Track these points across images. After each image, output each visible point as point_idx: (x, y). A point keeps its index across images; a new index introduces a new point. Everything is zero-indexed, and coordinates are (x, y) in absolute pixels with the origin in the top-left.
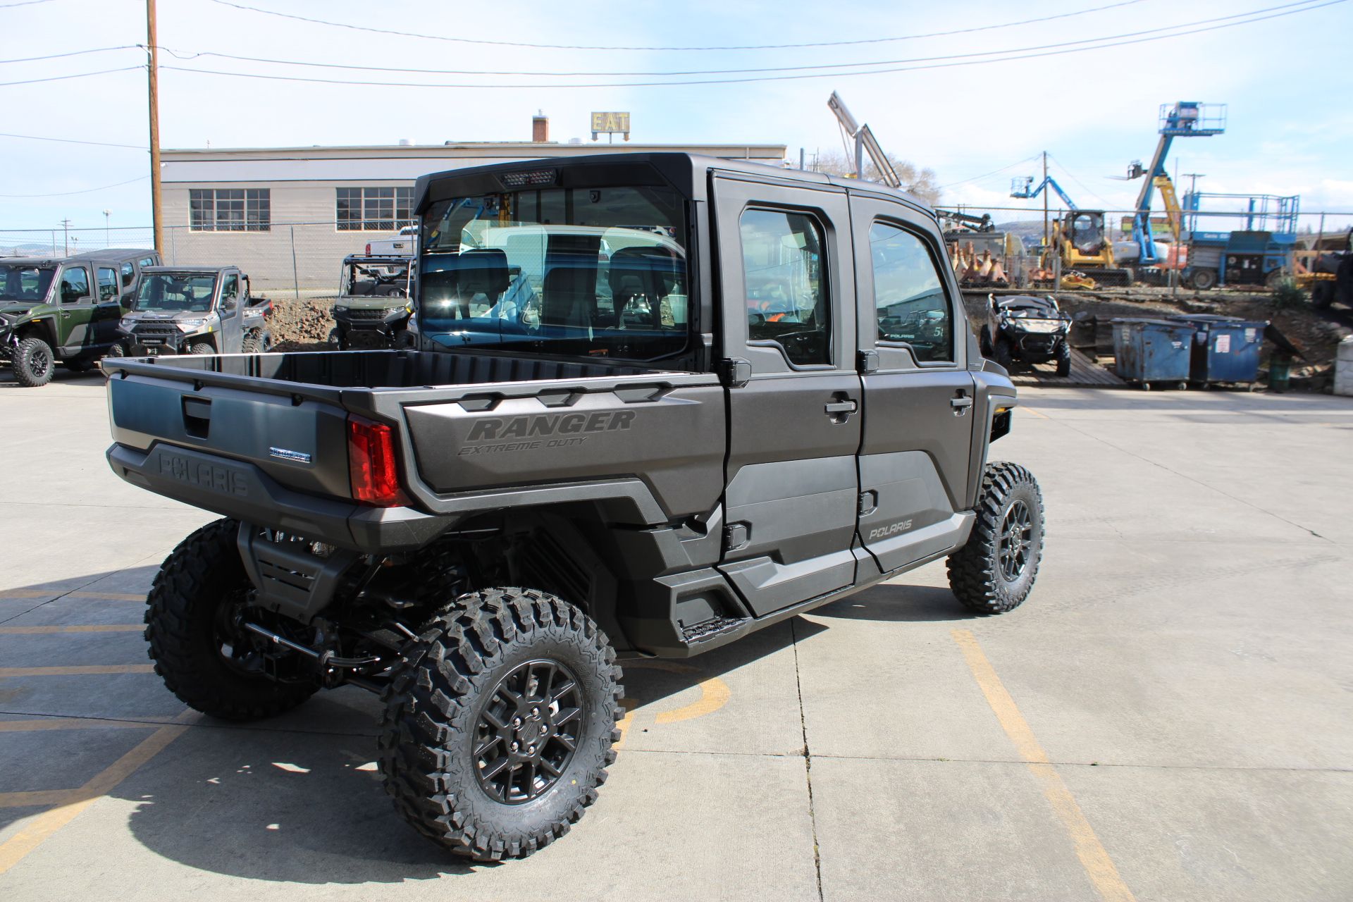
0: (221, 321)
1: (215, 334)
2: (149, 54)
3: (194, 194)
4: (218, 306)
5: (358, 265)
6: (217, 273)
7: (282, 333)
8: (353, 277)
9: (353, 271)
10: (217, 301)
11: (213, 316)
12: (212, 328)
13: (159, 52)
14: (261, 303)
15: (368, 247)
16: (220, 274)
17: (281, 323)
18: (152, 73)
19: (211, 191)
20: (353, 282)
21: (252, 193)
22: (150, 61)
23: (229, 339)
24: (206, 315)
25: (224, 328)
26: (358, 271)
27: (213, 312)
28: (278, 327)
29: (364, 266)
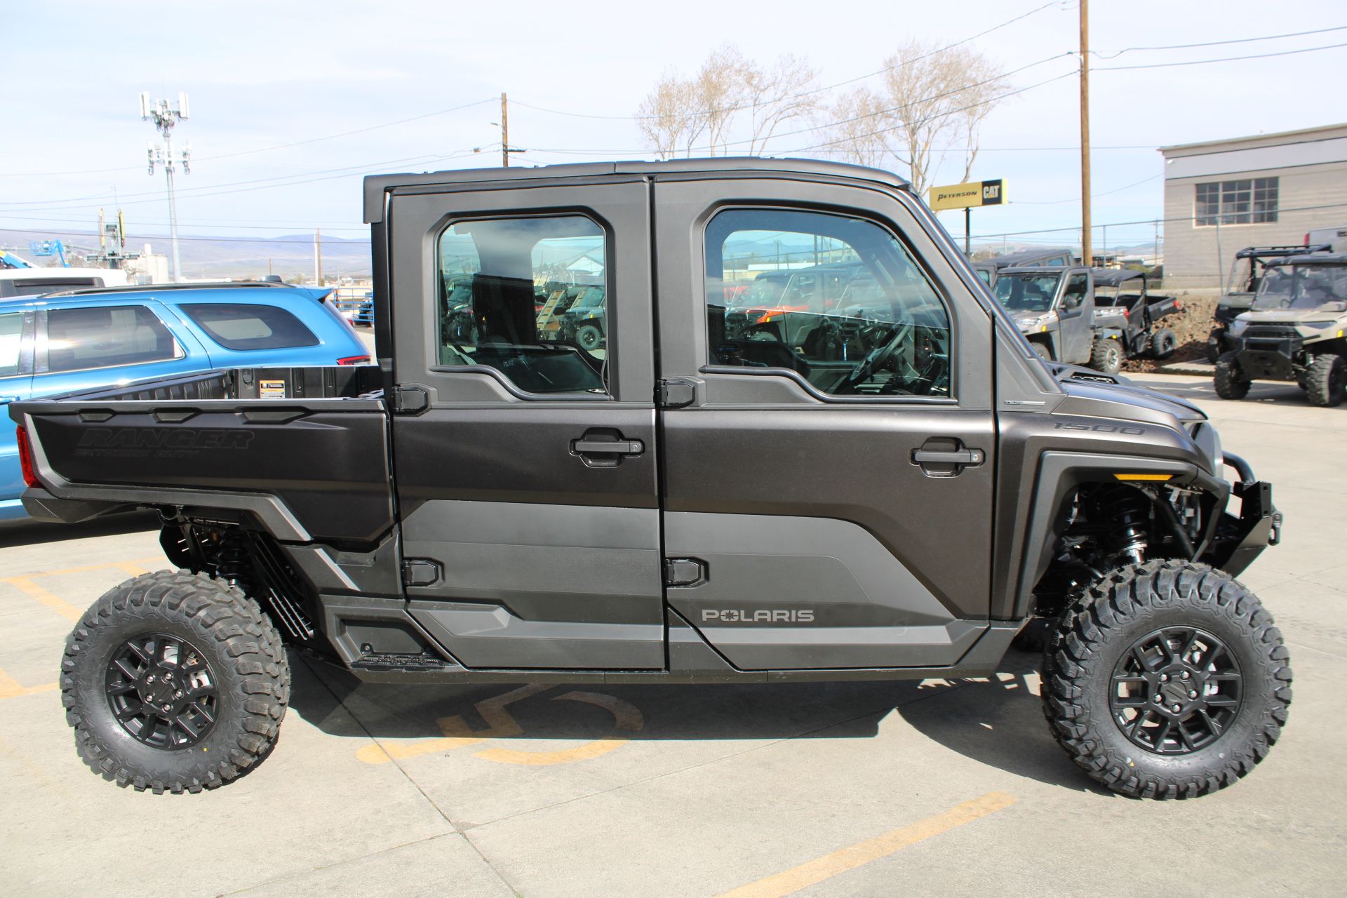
0: (1059, 320)
1: (1051, 334)
2: (1081, 60)
3: (1200, 188)
4: (1057, 306)
5: (1259, 258)
6: (1061, 273)
7: (1192, 333)
8: (1253, 272)
9: (1253, 266)
10: (1057, 301)
11: (1051, 316)
12: (1047, 328)
13: (1091, 56)
14: (1163, 302)
15: (1307, 237)
16: (1063, 274)
17: (1194, 323)
18: (1083, 77)
19: (1217, 184)
20: (1253, 277)
21: (1260, 183)
22: (1082, 66)
23: (1069, 339)
24: (1040, 315)
25: (1062, 328)
26: (1258, 265)
27: (1051, 312)
28: (1190, 326)
29: (1267, 260)
